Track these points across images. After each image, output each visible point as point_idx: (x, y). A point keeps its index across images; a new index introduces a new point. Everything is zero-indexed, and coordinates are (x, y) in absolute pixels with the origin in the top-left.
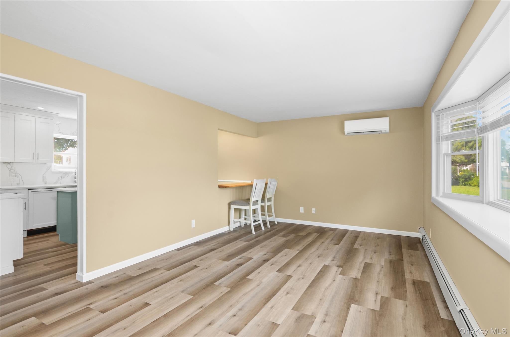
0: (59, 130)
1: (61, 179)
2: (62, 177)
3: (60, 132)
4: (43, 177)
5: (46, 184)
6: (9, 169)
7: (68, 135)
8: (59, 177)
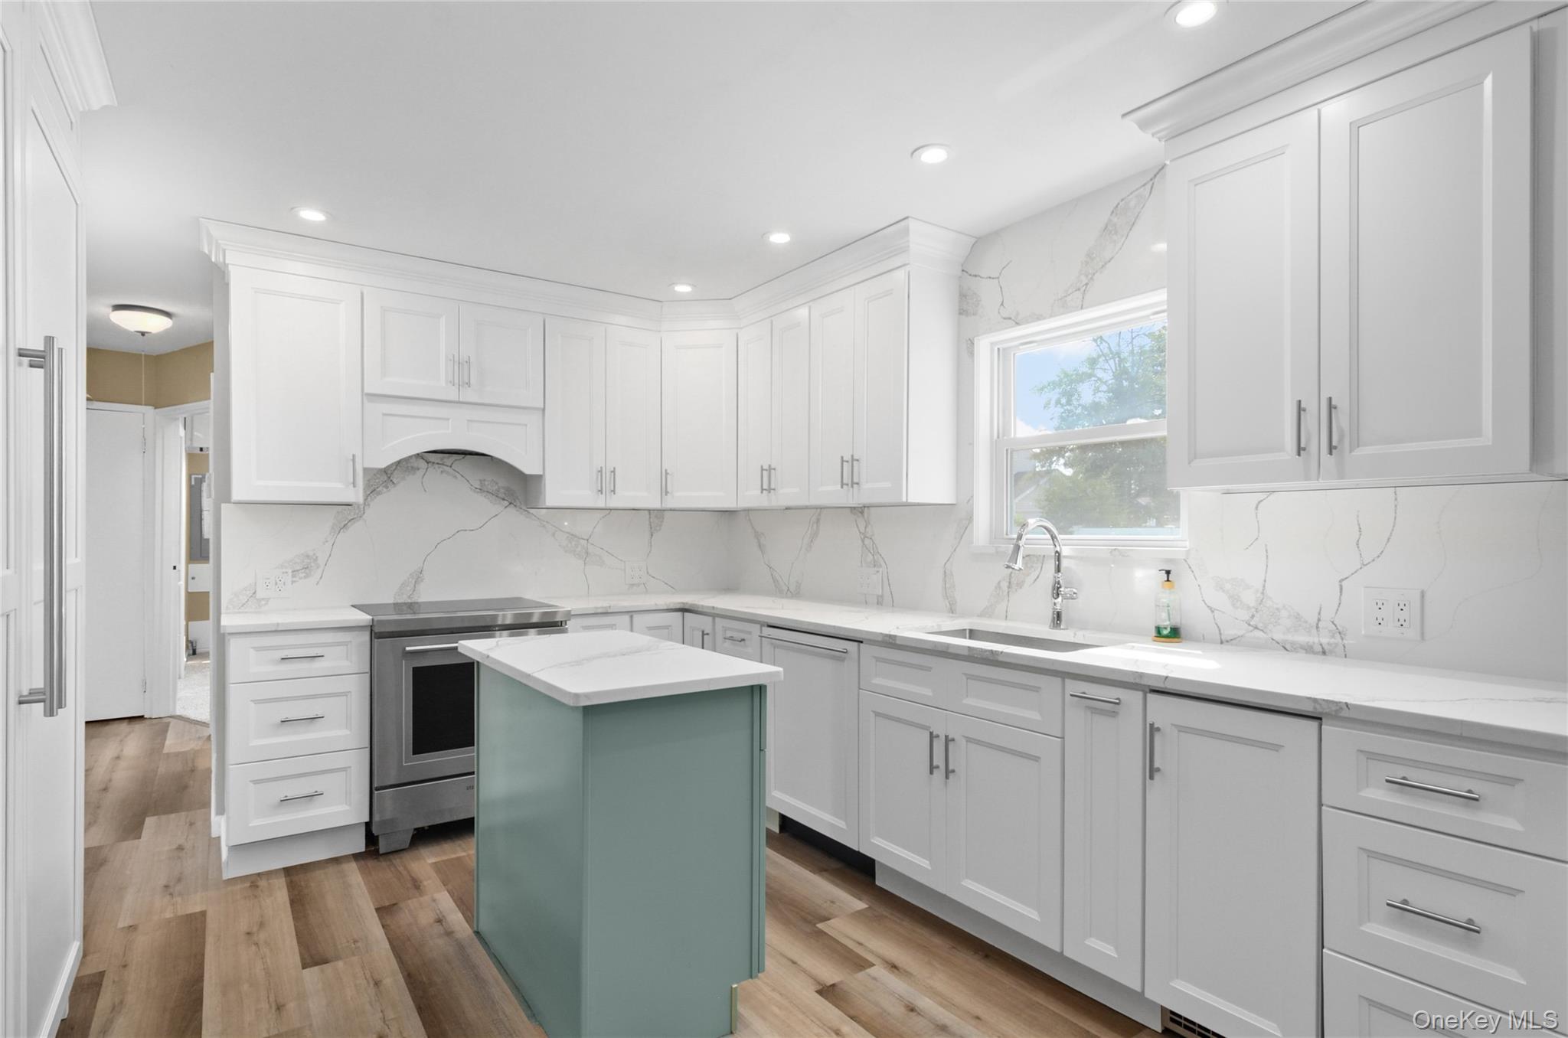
0: (1002, 304)
1: (1006, 589)
2: (1013, 580)
3: (1005, 319)
4: (945, 572)
5: (952, 613)
6: (860, 533)
7: (1039, 318)
8: (999, 582)
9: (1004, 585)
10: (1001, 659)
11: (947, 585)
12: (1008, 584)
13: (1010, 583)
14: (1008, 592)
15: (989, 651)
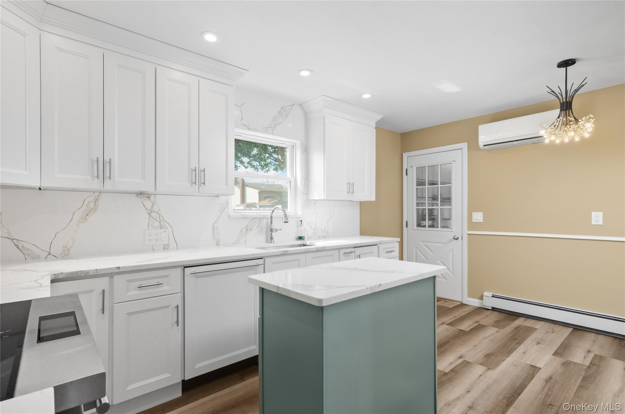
0: (242, 118)
1: (245, 232)
2: (248, 228)
3: (243, 125)
4: (213, 228)
5: (218, 245)
6: (147, 209)
7: (257, 131)
8: (242, 229)
9: (244, 230)
10: (326, 249)
11: (215, 234)
12: (246, 230)
13: (247, 229)
14: (246, 233)
15: (322, 247)
